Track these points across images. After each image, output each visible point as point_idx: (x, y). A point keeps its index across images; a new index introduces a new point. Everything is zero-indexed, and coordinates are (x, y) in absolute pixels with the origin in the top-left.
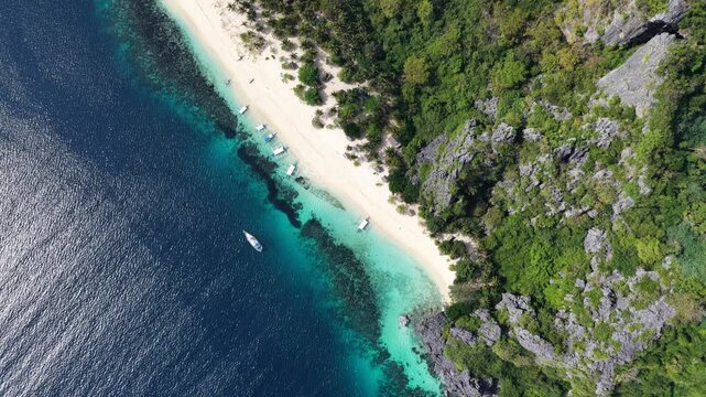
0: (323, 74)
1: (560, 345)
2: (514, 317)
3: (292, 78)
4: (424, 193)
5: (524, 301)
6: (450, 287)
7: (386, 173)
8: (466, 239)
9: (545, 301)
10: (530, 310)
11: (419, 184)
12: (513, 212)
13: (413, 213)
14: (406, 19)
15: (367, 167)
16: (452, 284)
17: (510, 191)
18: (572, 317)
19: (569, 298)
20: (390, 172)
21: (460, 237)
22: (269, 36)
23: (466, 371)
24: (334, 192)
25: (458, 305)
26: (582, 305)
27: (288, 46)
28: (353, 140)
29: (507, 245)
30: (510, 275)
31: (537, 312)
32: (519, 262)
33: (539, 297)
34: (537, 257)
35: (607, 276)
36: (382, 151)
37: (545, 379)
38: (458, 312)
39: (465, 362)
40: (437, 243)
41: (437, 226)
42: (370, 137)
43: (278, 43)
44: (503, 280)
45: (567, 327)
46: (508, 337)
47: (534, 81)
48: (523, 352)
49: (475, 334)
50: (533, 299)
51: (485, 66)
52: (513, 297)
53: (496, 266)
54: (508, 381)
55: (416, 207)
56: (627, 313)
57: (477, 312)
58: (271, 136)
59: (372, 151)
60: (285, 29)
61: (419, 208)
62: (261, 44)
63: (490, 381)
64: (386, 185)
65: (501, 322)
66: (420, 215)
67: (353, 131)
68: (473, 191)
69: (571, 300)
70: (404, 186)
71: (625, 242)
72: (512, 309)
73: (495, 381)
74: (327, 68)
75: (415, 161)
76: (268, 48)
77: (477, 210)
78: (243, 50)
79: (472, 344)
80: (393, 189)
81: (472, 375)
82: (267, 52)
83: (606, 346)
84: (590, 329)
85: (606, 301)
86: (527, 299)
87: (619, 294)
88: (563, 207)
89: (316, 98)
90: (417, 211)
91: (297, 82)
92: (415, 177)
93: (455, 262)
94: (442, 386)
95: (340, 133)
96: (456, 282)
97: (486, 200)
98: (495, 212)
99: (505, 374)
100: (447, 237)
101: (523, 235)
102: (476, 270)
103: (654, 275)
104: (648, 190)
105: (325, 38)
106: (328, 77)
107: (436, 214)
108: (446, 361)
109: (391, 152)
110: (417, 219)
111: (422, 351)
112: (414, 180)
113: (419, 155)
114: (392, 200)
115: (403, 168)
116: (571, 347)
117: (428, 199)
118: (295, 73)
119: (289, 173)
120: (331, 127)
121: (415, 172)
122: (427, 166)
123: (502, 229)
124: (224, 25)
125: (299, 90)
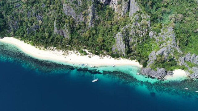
3: (78, 54)
6: (139, 64)
11: (117, 53)
15: (105, 58)
20: (110, 56)
22: (69, 51)
24: (104, 65)
28: (99, 55)
38: (145, 65)
40: (129, 60)
41: (127, 57)
42: (102, 54)
43: (72, 51)
55: (120, 58)
58: (83, 64)
62: (68, 53)
64: (112, 58)
67: (97, 54)
74: (84, 50)
75: (113, 52)
78: (65, 56)
82: (70, 54)
89: (86, 54)
92: (115, 53)
93: (136, 60)
95: (96, 56)
96: (139, 62)
100: (130, 58)
110: (122, 59)
113: (112, 50)
114: (115, 59)
120: (93, 56)
124: (58, 55)
125: (81, 55)
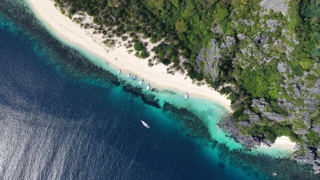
0: (144, 44)
1: (284, 113)
2: (261, 109)
3: (132, 51)
4: (205, 74)
5: (262, 100)
6: (230, 106)
7: (186, 72)
8: (229, 85)
9: (270, 97)
10: (266, 103)
11: (202, 72)
12: (243, 67)
13: (204, 84)
14: (168, 7)
15: (178, 74)
16: (230, 104)
17: (240, 60)
18: (284, 100)
19: (280, 93)
20: (188, 71)
21: (226, 85)
22: (115, 38)
23: (250, 136)
24: (169, 89)
25: (236, 111)
26: (287, 94)
27: (125, 38)
28: (168, 65)
29: (246, 81)
30: (252, 91)
31: (270, 103)
32: (254, 85)
33: (267, 96)
34: (261, 81)
35: (292, 79)
36: (181, 64)
37: (282, 126)
38: (238, 115)
39: (249, 133)
40: (218, 91)
41: (215, 85)
42: (174, 61)
43: (120, 39)
44: (250, 95)
45: (284, 105)
46: (262, 117)
47: (232, 13)
48: (270, 121)
49: (248, 121)
50: (265, 98)
51: (209, 14)
52: (257, 100)
53: (245, 90)
54: (268, 133)
55: (204, 81)
56: (306, 91)
57: (245, 112)
58: (135, 77)
59: (177, 66)
60: (120, 32)
61: (206, 81)
62: (113, 43)
63: (261, 136)
64: (189, 77)
65: (257, 112)
66: (207, 83)
67: (166, 62)
68: (226, 67)
69: (281, 93)
70: (196, 75)
71: (295, 64)
72: (259, 106)
73: (263, 134)
74: (144, 41)
75: (196, 63)
76: (117, 43)
77: (229, 73)
78: (107, 48)
79: (250, 126)
80: (192, 78)
81: (254, 137)
82: (117, 44)
83: (303, 107)
84: (294, 102)
85: (296, 90)
86: (264, 99)
87: (300, 85)
88: (265, 60)
89: (145, 55)
90: (205, 82)
91: (135, 52)
92: (199, 70)
93: (228, 96)
94: (242, 145)
95: (161, 65)
96: (232, 103)
97: (231, 67)
98: (237, 71)
99: (265, 130)
100: (221, 88)
101: (251, 75)
102: (238, 95)
103: (311, 72)
104: (298, 43)
105: (138, 28)
106: (146, 44)
107: (213, 80)
108: (241, 135)
109: (185, 64)
110: (206, 85)
111: (230, 135)
112: (199, 71)
113: (197, 60)
114: (193, 82)
115: (192, 68)
116: (289, 112)
117: (208, 76)
118: (132, 48)
119: (148, 89)
120: (156, 64)
121: (198, 67)
122: (202, 63)
123: (242, 76)
124: (94, 41)
125: (137, 55)
